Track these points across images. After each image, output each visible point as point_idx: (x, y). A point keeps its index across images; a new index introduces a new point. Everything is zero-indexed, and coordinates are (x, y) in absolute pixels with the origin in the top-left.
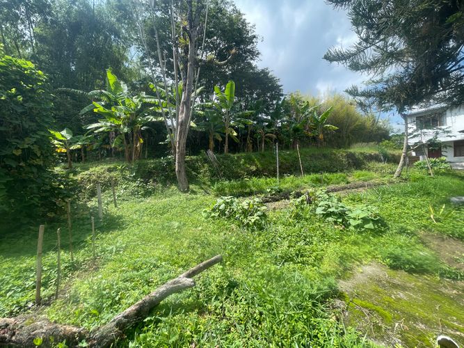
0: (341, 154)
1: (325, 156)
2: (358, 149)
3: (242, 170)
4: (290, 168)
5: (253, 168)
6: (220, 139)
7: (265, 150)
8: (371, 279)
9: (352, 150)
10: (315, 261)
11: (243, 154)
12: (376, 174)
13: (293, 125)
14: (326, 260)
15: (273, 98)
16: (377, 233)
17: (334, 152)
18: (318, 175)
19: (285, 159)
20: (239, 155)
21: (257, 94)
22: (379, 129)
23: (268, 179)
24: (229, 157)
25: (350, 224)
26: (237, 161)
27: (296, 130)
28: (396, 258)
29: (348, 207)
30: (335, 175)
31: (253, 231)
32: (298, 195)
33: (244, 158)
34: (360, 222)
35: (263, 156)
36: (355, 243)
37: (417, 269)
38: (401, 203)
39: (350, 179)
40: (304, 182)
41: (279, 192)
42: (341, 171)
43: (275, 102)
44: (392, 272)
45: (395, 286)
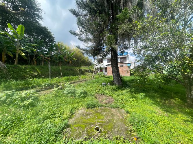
0: (77, 69)
1: (72, 70)
2: (83, 68)
3: (28, 74)
4: (57, 74)
5: (36, 74)
6: (12, 56)
7: (44, 65)
8: (81, 115)
9: (81, 68)
10: (60, 115)
11: (29, 66)
12: (88, 77)
13: (59, 55)
14: (65, 113)
15: (50, 41)
16: (84, 97)
17: (75, 68)
18: (68, 77)
19: (54, 70)
20: (26, 66)
21: (41, 37)
22: (89, 62)
23: (44, 80)
24: (18, 67)
25: (76, 96)
26: (24, 69)
27: (60, 58)
28: (88, 105)
29: (76, 89)
30: (75, 77)
31: (27, 108)
32: (58, 86)
33: (30, 68)
34: (79, 94)
35: (43, 68)
36: (77, 103)
37: (94, 107)
38: (92, 86)
39: (80, 78)
40: (62, 80)
41: (50, 85)
42: (77, 75)
43: (51, 43)
44: (87, 110)
45: (87, 115)
